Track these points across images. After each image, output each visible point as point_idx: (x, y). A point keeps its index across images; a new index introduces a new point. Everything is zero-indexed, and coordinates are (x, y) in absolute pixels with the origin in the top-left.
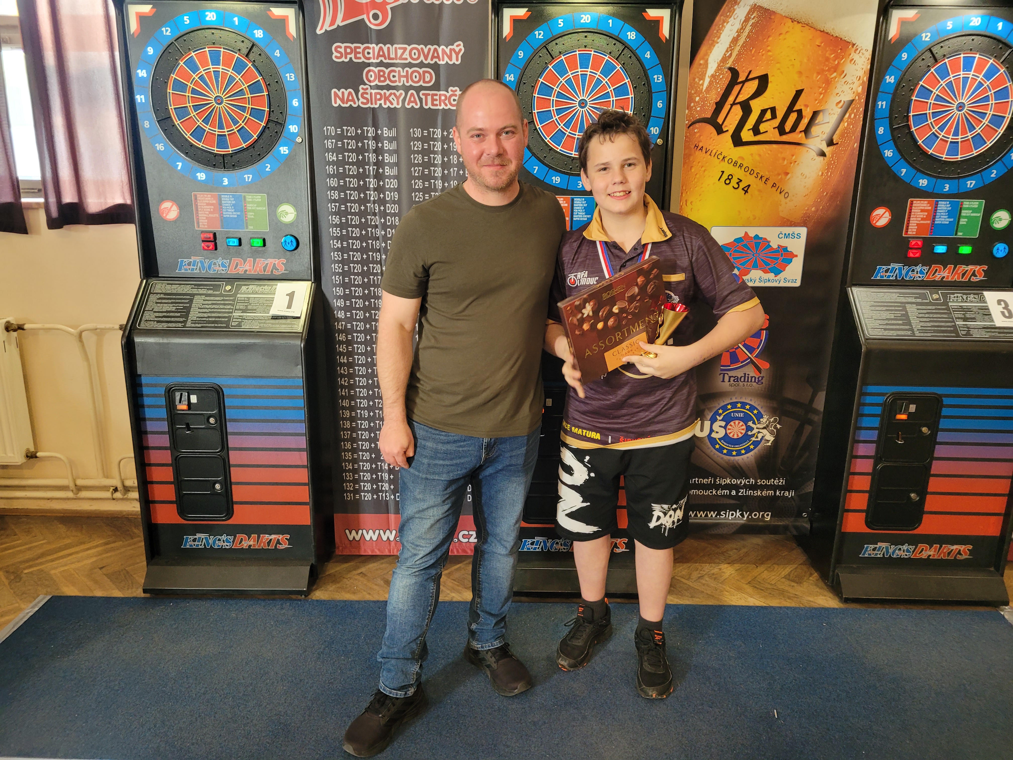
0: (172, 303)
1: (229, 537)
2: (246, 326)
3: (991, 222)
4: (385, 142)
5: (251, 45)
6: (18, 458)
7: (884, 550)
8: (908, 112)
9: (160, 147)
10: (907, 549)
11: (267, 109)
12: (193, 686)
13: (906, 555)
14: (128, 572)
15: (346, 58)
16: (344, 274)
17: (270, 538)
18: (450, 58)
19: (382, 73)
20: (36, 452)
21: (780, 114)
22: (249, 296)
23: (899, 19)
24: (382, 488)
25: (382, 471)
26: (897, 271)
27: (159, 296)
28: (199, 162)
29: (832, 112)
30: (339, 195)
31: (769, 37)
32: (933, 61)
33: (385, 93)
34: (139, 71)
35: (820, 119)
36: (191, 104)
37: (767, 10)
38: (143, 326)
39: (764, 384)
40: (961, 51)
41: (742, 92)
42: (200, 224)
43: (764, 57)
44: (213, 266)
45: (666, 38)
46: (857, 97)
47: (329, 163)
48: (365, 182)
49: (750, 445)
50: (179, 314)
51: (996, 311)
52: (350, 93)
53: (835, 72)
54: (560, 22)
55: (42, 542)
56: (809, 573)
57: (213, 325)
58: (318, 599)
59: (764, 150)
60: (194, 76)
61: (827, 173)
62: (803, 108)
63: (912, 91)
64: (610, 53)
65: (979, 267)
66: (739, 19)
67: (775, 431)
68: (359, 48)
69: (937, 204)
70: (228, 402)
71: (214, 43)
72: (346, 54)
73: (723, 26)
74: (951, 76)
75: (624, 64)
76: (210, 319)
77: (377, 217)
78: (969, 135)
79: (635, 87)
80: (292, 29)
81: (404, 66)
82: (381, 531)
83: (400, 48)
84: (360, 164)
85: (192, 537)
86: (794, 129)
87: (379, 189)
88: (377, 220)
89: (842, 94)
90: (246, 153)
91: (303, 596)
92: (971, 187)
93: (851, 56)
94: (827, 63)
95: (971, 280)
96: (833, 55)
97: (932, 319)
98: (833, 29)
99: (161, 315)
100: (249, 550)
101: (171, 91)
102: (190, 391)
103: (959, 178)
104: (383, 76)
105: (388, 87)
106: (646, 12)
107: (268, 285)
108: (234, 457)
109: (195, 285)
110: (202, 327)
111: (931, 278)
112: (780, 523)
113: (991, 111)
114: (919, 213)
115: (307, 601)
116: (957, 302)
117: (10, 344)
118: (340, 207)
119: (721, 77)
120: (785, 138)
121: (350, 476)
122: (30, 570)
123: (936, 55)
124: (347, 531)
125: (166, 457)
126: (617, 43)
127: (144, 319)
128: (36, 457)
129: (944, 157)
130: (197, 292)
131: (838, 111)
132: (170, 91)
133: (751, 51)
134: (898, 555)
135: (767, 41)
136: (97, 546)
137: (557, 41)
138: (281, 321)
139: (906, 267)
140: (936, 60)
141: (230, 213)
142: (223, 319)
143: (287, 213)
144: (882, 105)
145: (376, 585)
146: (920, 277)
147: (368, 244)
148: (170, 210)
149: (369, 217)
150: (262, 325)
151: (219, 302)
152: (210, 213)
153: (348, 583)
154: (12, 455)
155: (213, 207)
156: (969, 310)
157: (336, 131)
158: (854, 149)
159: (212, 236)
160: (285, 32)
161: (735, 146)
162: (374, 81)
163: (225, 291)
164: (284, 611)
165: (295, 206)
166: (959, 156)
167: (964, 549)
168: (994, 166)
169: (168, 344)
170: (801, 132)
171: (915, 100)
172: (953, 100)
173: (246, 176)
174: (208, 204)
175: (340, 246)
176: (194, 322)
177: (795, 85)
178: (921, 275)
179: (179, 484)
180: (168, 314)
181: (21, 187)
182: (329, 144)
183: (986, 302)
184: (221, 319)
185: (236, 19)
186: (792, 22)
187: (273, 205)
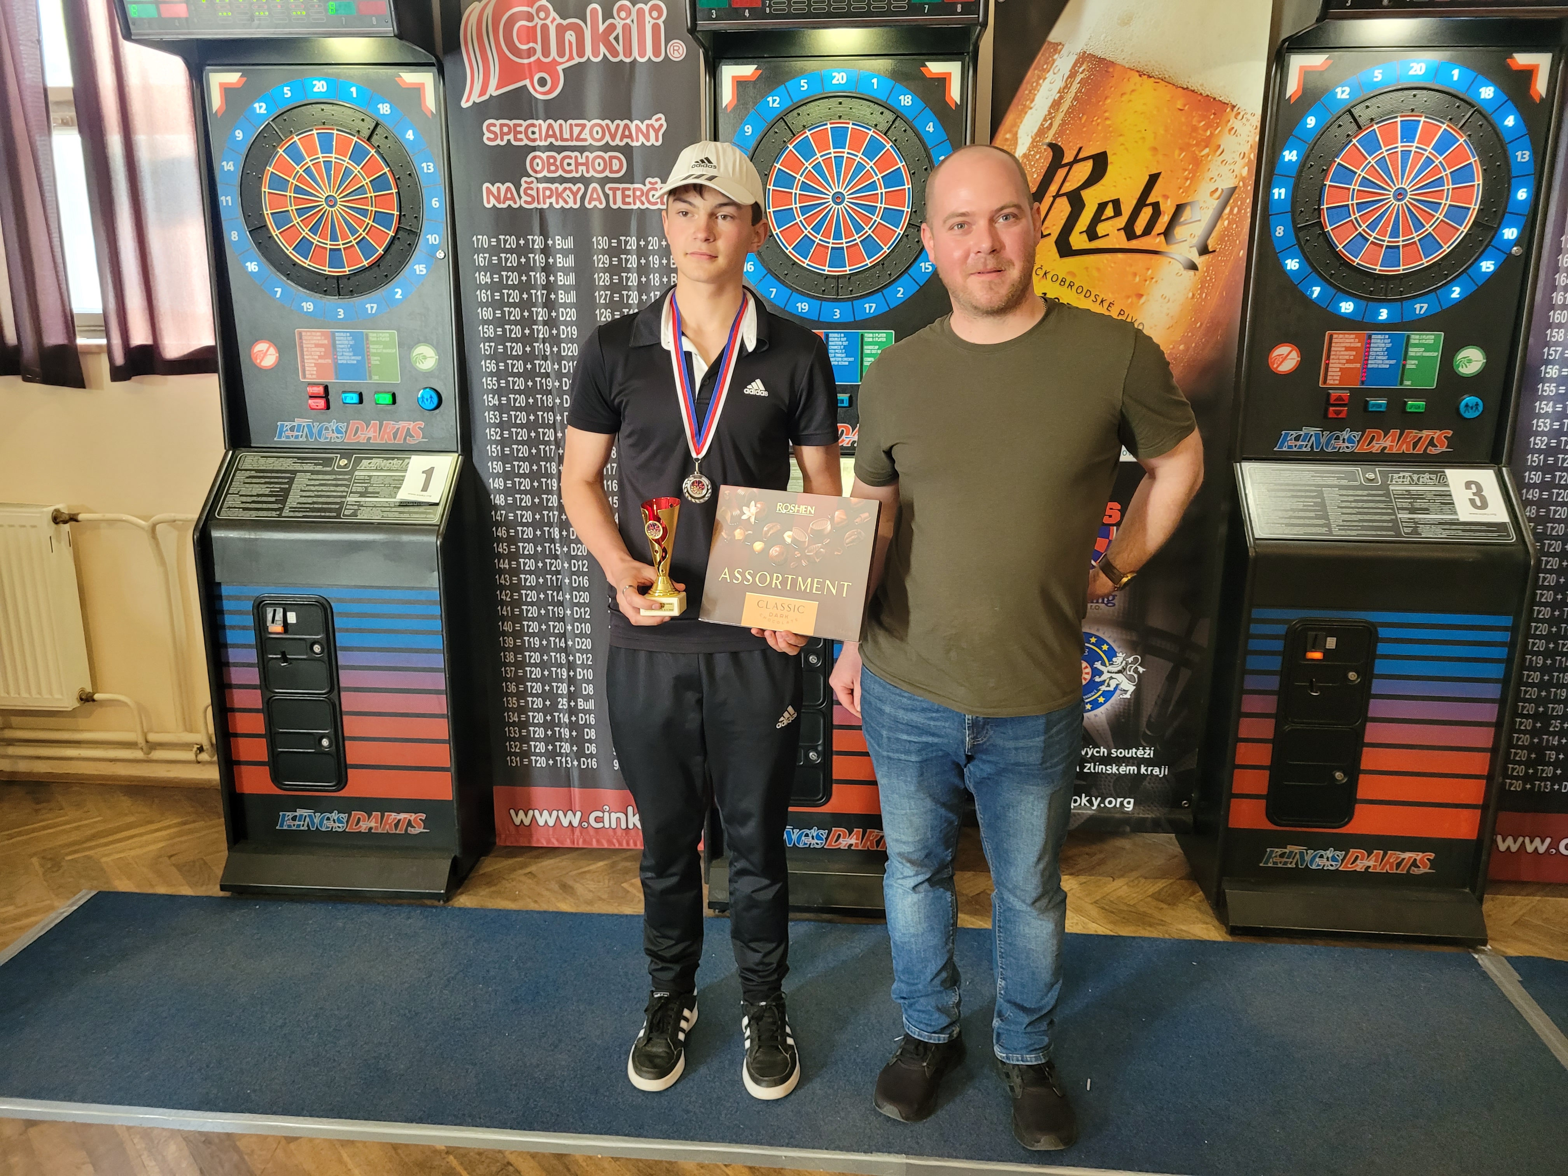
0: (266, 483)
1: (342, 815)
2: (364, 516)
3: (1455, 364)
4: (558, 256)
5: (374, 124)
6: (69, 702)
7: (1298, 856)
8: (1320, 202)
9: (252, 267)
10: (1333, 856)
11: (396, 213)
12: (269, 1015)
13: (1332, 865)
14: (205, 863)
15: (502, 140)
16: (503, 443)
17: (399, 818)
18: (647, 138)
19: (552, 161)
20: (94, 694)
21: (1127, 211)
22: (371, 474)
23: (1301, 68)
24: (560, 750)
25: (559, 725)
26: (1313, 438)
27: (248, 474)
28: (305, 287)
29: (1204, 205)
30: (495, 331)
31: (1106, 98)
32: (1356, 127)
33: (557, 188)
34: (224, 163)
35: (1186, 215)
36: (294, 208)
37: (1101, 60)
38: (225, 515)
39: (1117, 606)
40: (1396, 112)
41: (1068, 178)
42: (307, 372)
43: (1100, 128)
44: (324, 432)
45: (956, 103)
46: (1241, 184)
47: (481, 287)
48: (531, 313)
49: (1099, 697)
50: (273, 499)
51: (1462, 499)
52: (508, 189)
53: (1206, 147)
54: (802, 84)
55: (95, 820)
56: (1190, 891)
57: (319, 514)
58: (462, 906)
59: (1105, 261)
60: (298, 168)
61: (1201, 294)
62: (1160, 200)
63: (1325, 172)
64: (876, 125)
65: (1438, 433)
66: (1060, 74)
67: (1136, 676)
68: (521, 125)
69: (1370, 337)
70: (339, 623)
71: (324, 123)
72: (503, 134)
73: (1038, 84)
74: (1384, 149)
75: (896, 140)
76: (316, 506)
77: (548, 362)
78: (1416, 236)
79: (914, 173)
80: (430, 101)
81: (582, 150)
82: (561, 813)
83: (577, 125)
84: (525, 287)
85: (291, 814)
86: (1147, 231)
87: (551, 323)
88: (549, 366)
89: (1219, 179)
90: (367, 273)
91: (442, 902)
92: (1422, 312)
93: (1230, 124)
94: (1194, 134)
95: (1428, 452)
96: (1203, 123)
97: (1361, 510)
98: (1202, 85)
99: (249, 499)
100: (370, 834)
101: (267, 190)
102: (286, 607)
103: (1401, 300)
104: (554, 164)
105: (562, 180)
106: (926, 66)
107: (398, 459)
108: (348, 701)
109: (299, 458)
110: (304, 517)
111: (1365, 449)
112: (1147, 816)
113: (1447, 200)
114: (1342, 353)
115: (446, 908)
116: (1403, 484)
117: (59, 541)
118: (496, 349)
119: (1038, 157)
120: (1135, 244)
121: (515, 731)
122: (76, 856)
123: (1359, 120)
124: (512, 811)
125: (254, 698)
126: (886, 112)
127: (225, 505)
128: (94, 700)
129: (1378, 269)
130: (301, 469)
131: (1213, 204)
132: (265, 189)
133: (1080, 119)
134: (1319, 865)
135: (1104, 104)
136: (169, 827)
137: (799, 110)
138: (412, 509)
139: (1326, 433)
140: (1359, 127)
141: (347, 358)
142: (333, 506)
143: (425, 358)
144: (1280, 194)
145: (547, 889)
146: (1348, 447)
147: (536, 400)
148: (265, 354)
149: (537, 362)
150: (385, 514)
151: (330, 482)
152: (320, 357)
153: (508, 885)
154: (59, 696)
155: (323, 349)
156: (1420, 496)
157: (490, 242)
158: (1240, 259)
159: (320, 390)
160: (420, 105)
161: (1061, 256)
162: (540, 172)
163: (339, 467)
164: (410, 921)
165: (437, 348)
166: (1401, 268)
167: (1422, 859)
168: (1458, 280)
169: (256, 539)
170: (1159, 234)
171: (1330, 186)
172: (1389, 185)
173: (368, 306)
174: (317, 346)
175: (497, 403)
176: (293, 510)
177: (1147, 167)
178: (1349, 445)
179: (272, 737)
180: (259, 499)
181: (76, 323)
182: (481, 260)
183: (1448, 485)
184: (330, 506)
185: (353, 89)
186: (1140, 76)
187: (406, 345)
